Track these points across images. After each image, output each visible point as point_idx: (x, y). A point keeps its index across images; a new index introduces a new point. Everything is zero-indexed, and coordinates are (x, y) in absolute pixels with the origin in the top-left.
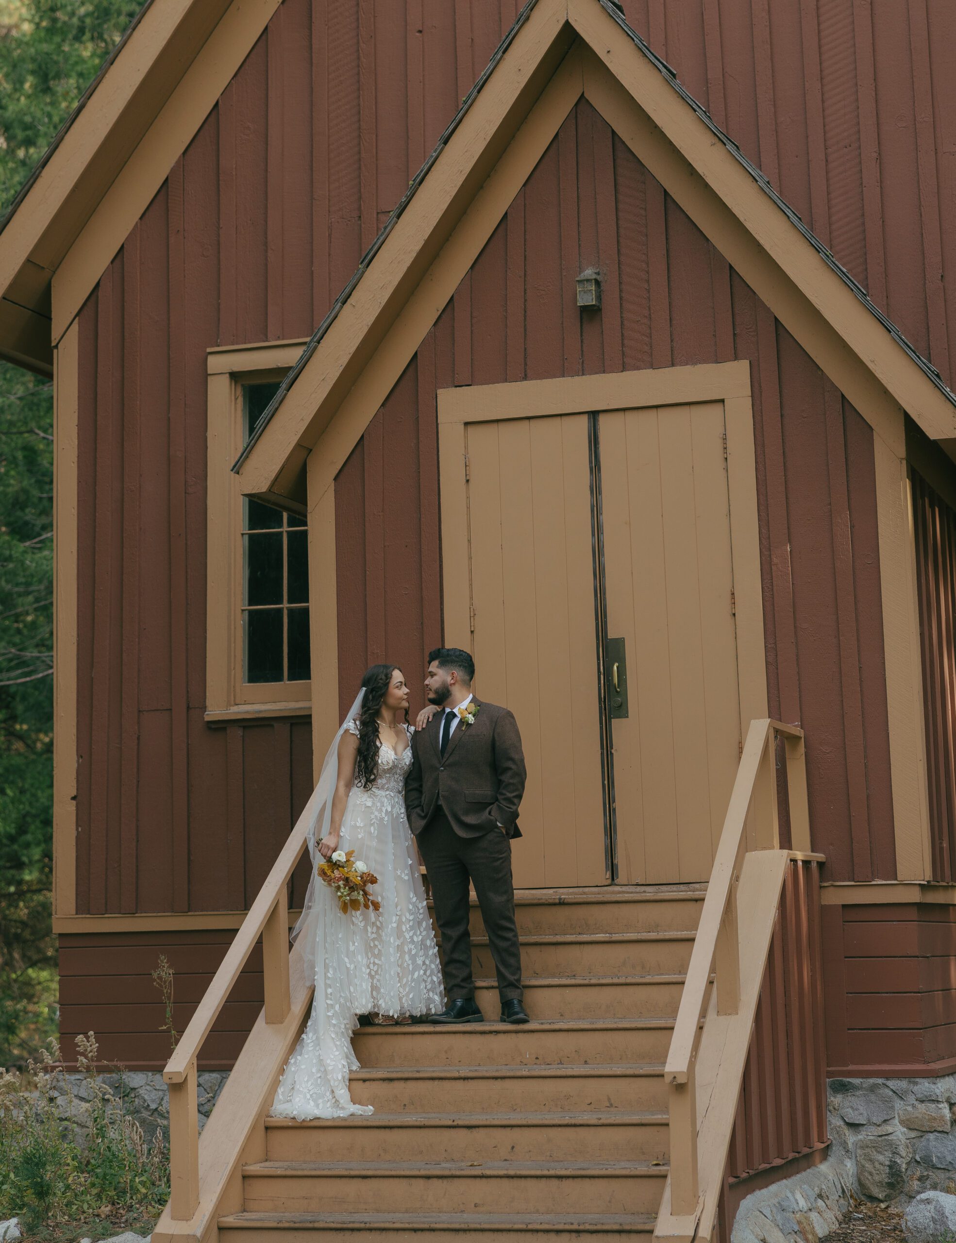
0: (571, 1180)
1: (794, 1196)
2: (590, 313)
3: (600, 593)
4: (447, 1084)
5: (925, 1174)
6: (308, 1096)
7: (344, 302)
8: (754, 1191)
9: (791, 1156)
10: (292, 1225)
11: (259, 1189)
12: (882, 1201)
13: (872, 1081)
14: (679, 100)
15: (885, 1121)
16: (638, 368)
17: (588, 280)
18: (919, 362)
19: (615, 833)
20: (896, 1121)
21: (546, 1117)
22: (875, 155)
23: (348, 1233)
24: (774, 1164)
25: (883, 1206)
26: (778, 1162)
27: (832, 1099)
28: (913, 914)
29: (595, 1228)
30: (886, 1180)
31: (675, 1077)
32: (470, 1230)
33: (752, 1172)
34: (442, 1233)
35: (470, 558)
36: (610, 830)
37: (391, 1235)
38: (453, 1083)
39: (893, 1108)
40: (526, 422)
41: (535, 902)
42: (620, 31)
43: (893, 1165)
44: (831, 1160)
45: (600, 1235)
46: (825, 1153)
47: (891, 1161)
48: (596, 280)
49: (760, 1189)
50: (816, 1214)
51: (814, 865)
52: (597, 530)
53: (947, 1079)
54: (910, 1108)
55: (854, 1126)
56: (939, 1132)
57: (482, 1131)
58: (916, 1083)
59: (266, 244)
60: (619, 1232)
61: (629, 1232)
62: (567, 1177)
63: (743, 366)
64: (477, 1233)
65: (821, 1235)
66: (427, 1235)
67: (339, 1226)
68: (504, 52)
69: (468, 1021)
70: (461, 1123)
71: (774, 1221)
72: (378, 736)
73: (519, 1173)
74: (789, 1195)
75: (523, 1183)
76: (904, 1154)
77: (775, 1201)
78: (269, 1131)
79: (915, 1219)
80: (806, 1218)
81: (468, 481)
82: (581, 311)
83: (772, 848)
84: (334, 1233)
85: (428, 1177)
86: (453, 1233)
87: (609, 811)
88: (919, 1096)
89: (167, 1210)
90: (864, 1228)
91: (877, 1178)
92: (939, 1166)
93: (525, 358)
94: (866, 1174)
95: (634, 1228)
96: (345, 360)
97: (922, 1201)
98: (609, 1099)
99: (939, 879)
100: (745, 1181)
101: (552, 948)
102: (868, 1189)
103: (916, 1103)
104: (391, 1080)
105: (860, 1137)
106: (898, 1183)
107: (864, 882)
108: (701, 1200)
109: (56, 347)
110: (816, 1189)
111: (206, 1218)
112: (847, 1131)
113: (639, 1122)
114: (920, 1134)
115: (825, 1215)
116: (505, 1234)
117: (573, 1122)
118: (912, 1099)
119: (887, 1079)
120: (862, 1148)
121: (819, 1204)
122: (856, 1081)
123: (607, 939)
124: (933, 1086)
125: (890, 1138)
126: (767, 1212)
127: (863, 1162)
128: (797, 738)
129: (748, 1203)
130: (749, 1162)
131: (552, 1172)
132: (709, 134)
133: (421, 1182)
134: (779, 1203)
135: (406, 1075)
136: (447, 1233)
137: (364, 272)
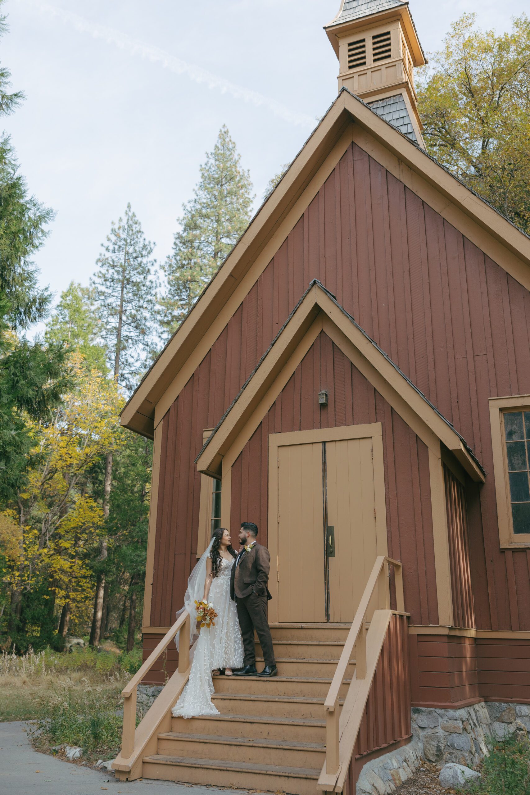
0: (289, 751)
1: (391, 761)
2: (323, 406)
3: (325, 509)
4: (246, 702)
5: (452, 751)
6: (191, 703)
7: (236, 402)
8: (371, 760)
9: (392, 742)
10: (171, 763)
11: (164, 744)
12: (434, 762)
13: (429, 709)
14: (356, 328)
15: (435, 727)
16: (341, 426)
17: (323, 394)
18: (446, 421)
19: (329, 601)
20: (439, 727)
21: (283, 720)
22: (433, 360)
23: (193, 769)
24: (382, 747)
25: (434, 764)
26: (384, 745)
27: (413, 716)
28: (446, 639)
29: (295, 776)
30: (436, 753)
31: (328, 708)
32: (243, 772)
33: (369, 751)
34: (232, 772)
35: (278, 496)
36: (327, 600)
37: (211, 771)
38: (249, 702)
39: (438, 721)
40: (300, 446)
41: (292, 627)
42: (334, 305)
43: (438, 747)
44: (413, 743)
45: (298, 779)
46: (409, 739)
47: (437, 745)
48: (326, 394)
49: (374, 759)
50: (402, 770)
51: (405, 617)
52: (325, 485)
53: (461, 710)
54: (445, 722)
55: (422, 728)
56: (458, 733)
57: (256, 725)
58: (448, 711)
59: (224, 395)
60: (306, 778)
61: (310, 779)
62: (288, 749)
63: (379, 424)
64: (246, 774)
65: (403, 780)
66: (225, 773)
67: (190, 765)
68: (294, 314)
69: (251, 675)
70: (248, 721)
71: (379, 775)
72: (220, 555)
73: (267, 746)
74: (389, 761)
75: (269, 750)
76: (443, 742)
77: (381, 765)
78: (173, 719)
79: (445, 776)
80: (396, 772)
81: (278, 467)
82: (320, 406)
83: (385, 609)
84: (188, 768)
85: (231, 745)
86: (236, 773)
87: (327, 593)
88: (449, 717)
89: (120, 754)
90: (424, 776)
91: (432, 752)
92: (458, 748)
93: (300, 423)
94: (427, 750)
95: (312, 777)
96: (235, 423)
97: (448, 767)
98: (311, 714)
99: (457, 626)
100: (366, 756)
101: (296, 646)
102: (428, 756)
103: (448, 720)
104: (224, 699)
105: (425, 733)
106: (441, 755)
107: (426, 625)
108: (340, 768)
109: (155, 429)
110: (403, 757)
111: (135, 758)
112: (419, 729)
113: (320, 725)
114: (449, 733)
115: (406, 770)
116: (257, 775)
117: (293, 723)
118: (446, 718)
119: (436, 709)
120: (425, 738)
121: (404, 765)
122: (423, 709)
123: (318, 644)
124: (455, 713)
125: (437, 734)
126: (376, 771)
127: (426, 744)
128: (399, 566)
129: (367, 767)
130: (368, 747)
131: (281, 747)
132: (366, 339)
133: (228, 746)
134: (383, 766)
135: (230, 698)
136: (234, 772)
137: (243, 392)
